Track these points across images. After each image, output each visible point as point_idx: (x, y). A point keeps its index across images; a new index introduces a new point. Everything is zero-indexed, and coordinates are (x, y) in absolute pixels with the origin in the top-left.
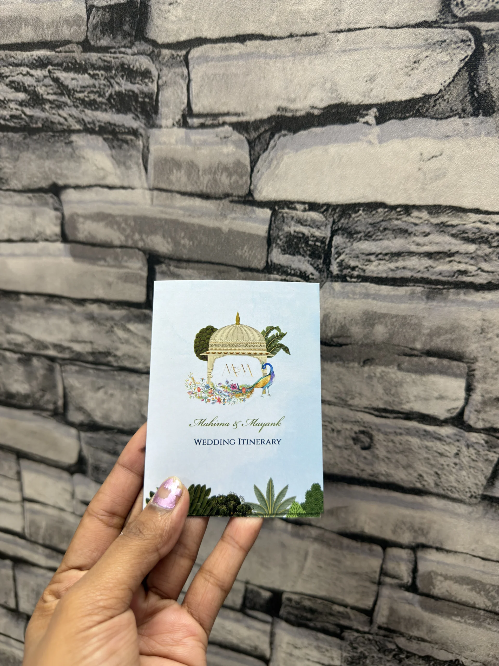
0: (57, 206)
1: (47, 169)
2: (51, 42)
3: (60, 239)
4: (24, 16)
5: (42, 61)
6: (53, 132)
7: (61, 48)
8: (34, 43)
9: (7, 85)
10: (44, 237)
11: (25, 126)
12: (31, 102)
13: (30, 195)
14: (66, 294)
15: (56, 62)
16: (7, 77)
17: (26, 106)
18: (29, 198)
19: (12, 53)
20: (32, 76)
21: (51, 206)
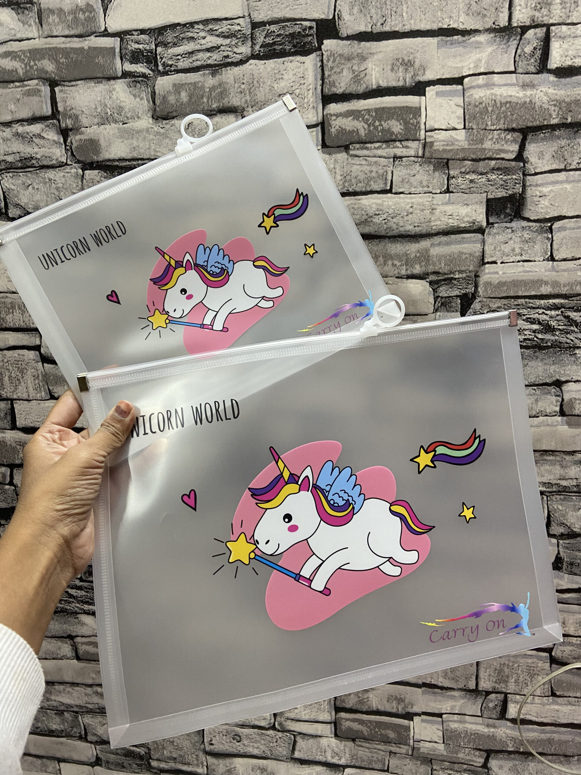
0: (558, 393)
1: (552, 371)
2: (566, 294)
3: (559, 414)
4: (545, 279)
5: (556, 305)
6: (561, 348)
7: (573, 299)
8: (551, 295)
9: (524, 320)
10: (545, 414)
11: (536, 345)
12: (544, 331)
13: (535, 388)
14: (558, 449)
15: (568, 306)
16: (524, 315)
17: (538, 333)
18: (535, 390)
19: (531, 301)
20: (547, 314)
21: (553, 394)
